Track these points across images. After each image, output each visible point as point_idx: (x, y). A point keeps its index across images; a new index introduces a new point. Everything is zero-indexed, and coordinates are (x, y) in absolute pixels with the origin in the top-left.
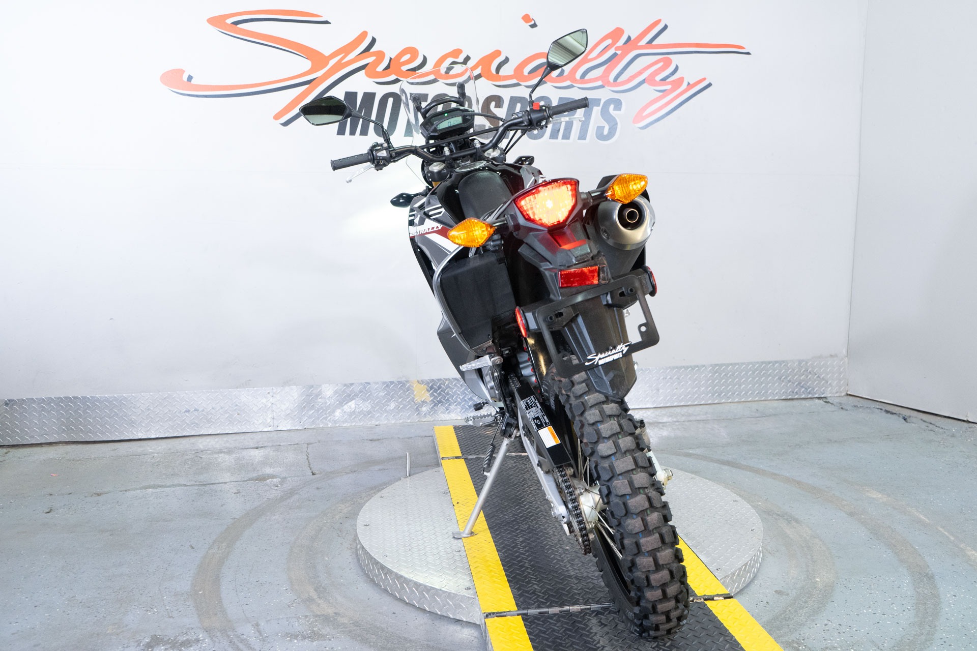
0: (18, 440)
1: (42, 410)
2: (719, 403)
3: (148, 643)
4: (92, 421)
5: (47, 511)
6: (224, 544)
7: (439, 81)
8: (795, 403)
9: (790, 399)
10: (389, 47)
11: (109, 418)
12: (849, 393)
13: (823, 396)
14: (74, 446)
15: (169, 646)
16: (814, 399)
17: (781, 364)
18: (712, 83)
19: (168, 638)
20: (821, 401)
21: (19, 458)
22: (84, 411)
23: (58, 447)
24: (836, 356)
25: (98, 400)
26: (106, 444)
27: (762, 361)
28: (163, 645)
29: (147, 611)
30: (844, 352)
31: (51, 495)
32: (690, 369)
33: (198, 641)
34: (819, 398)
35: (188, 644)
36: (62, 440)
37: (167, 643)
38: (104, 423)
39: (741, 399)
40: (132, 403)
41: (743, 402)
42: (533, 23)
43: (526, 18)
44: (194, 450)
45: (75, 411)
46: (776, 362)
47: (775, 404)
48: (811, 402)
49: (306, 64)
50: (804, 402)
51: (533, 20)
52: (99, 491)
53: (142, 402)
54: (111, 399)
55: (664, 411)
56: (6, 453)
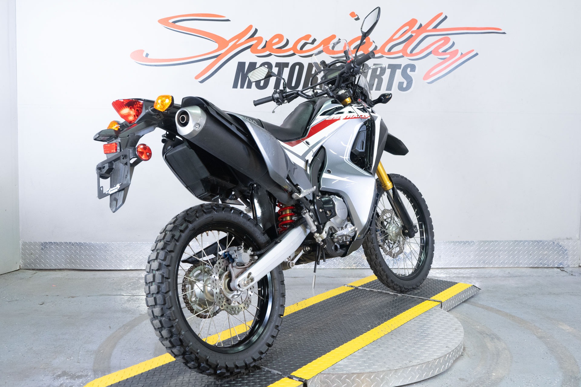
0: (43, 267)
1: (57, 249)
2: (483, 268)
3: (59, 375)
4: (83, 257)
5: (41, 303)
6: (128, 327)
7: (296, 54)
8: (540, 270)
9: (536, 267)
10: (265, 35)
11: (94, 256)
12: (580, 265)
13: (561, 266)
14: (73, 272)
15: (69, 377)
16: (554, 268)
17: (529, 243)
18: (478, 53)
19: (71, 373)
20: (559, 270)
21: (40, 276)
22: (80, 251)
23: (64, 272)
24: (571, 239)
25: (87, 245)
26: (91, 272)
27: (515, 240)
28: (67, 376)
29: (68, 358)
30: (577, 236)
31: (47, 295)
32: (463, 243)
33: (87, 376)
34: (558, 268)
35: (81, 377)
36: (67, 268)
37: (70, 375)
38: (90, 259)
39: (500, 266)
40: (107, 248)
41: (501, 267)
42: (357, 17)
43: (353, 14)
44: (138, 277)
45: (75, 251)
46: (526, 241)
47: (524, 270)
48: (551, 270)
49: (215, 46)
50: (546, 269)
51: (357, 15)
52: (74, 295)
53: (113, 247)
54: (95, 245)
55: (442, 271)
56: (35, 273)
